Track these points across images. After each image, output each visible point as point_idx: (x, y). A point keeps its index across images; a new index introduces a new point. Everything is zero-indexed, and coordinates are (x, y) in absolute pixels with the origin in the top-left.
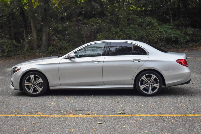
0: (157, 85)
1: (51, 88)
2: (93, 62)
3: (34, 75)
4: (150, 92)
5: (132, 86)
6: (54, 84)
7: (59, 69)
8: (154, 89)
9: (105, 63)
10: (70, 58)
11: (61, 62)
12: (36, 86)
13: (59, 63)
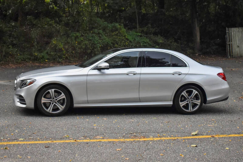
0: (198, 102)
1: (76, 105)
2: (128, 74)
3: (54, 89)
4: (191, 109)
5: (171, 103)
6: (79, 101)
7: (87, 83)
8: (194, 105)
9: (142, 76)
10: (99, 69)
11: (89, 73)
12: (56, 103)
13: (87, 75)
